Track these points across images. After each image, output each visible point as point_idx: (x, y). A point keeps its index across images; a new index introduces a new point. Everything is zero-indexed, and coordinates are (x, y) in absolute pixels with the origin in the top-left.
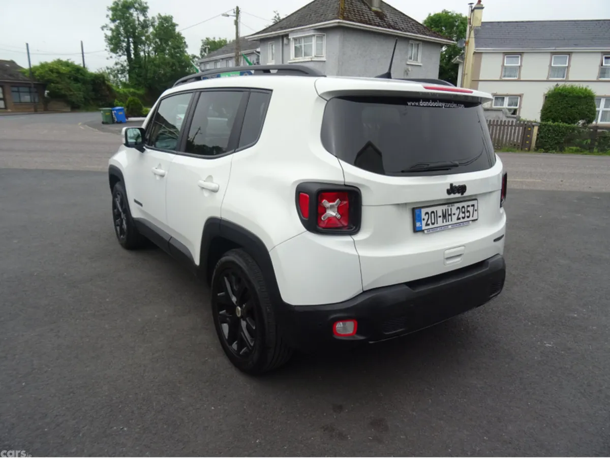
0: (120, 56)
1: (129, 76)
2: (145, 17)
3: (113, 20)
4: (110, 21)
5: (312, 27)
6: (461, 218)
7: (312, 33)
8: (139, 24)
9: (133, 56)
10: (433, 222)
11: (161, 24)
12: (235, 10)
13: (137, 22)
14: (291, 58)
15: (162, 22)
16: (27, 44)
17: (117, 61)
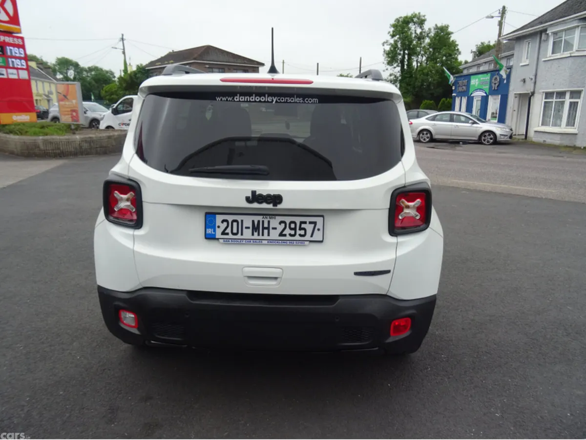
0: (395, 68)
1: (400, 85)
2: (422, 30)
3: (393, 36)
4: (390, 37)
5: (577, 17)
6: (288, 235)
7: (575, 24)
8: (415, 37)
9: (405, 67)
11: (437, 34)
12: (501, 10)
13: (413, 35)
14: (548, 56)
15: (437, 32)
16: (318, 64)
17: (392, 72)
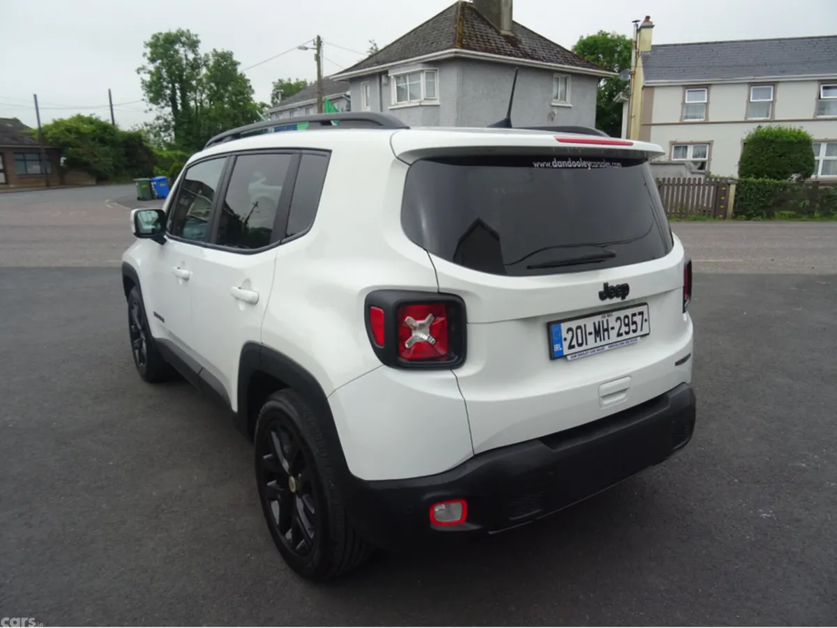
0: (163, 107)
1: (175, 134)
2: (196, 55)
3: (152, 60)
4: (148, 61)
5: (419, 60)
6: (624, 334)
7: (419, 68)
8: (187, 64)
9: (179, 107)
10: (580, 342)
11: (217, 63)
12: (316, 40)
13: (184, 62)
14: (393, 103)
15: (218, 60)
16: (35, 96)
17: (159, 114)
